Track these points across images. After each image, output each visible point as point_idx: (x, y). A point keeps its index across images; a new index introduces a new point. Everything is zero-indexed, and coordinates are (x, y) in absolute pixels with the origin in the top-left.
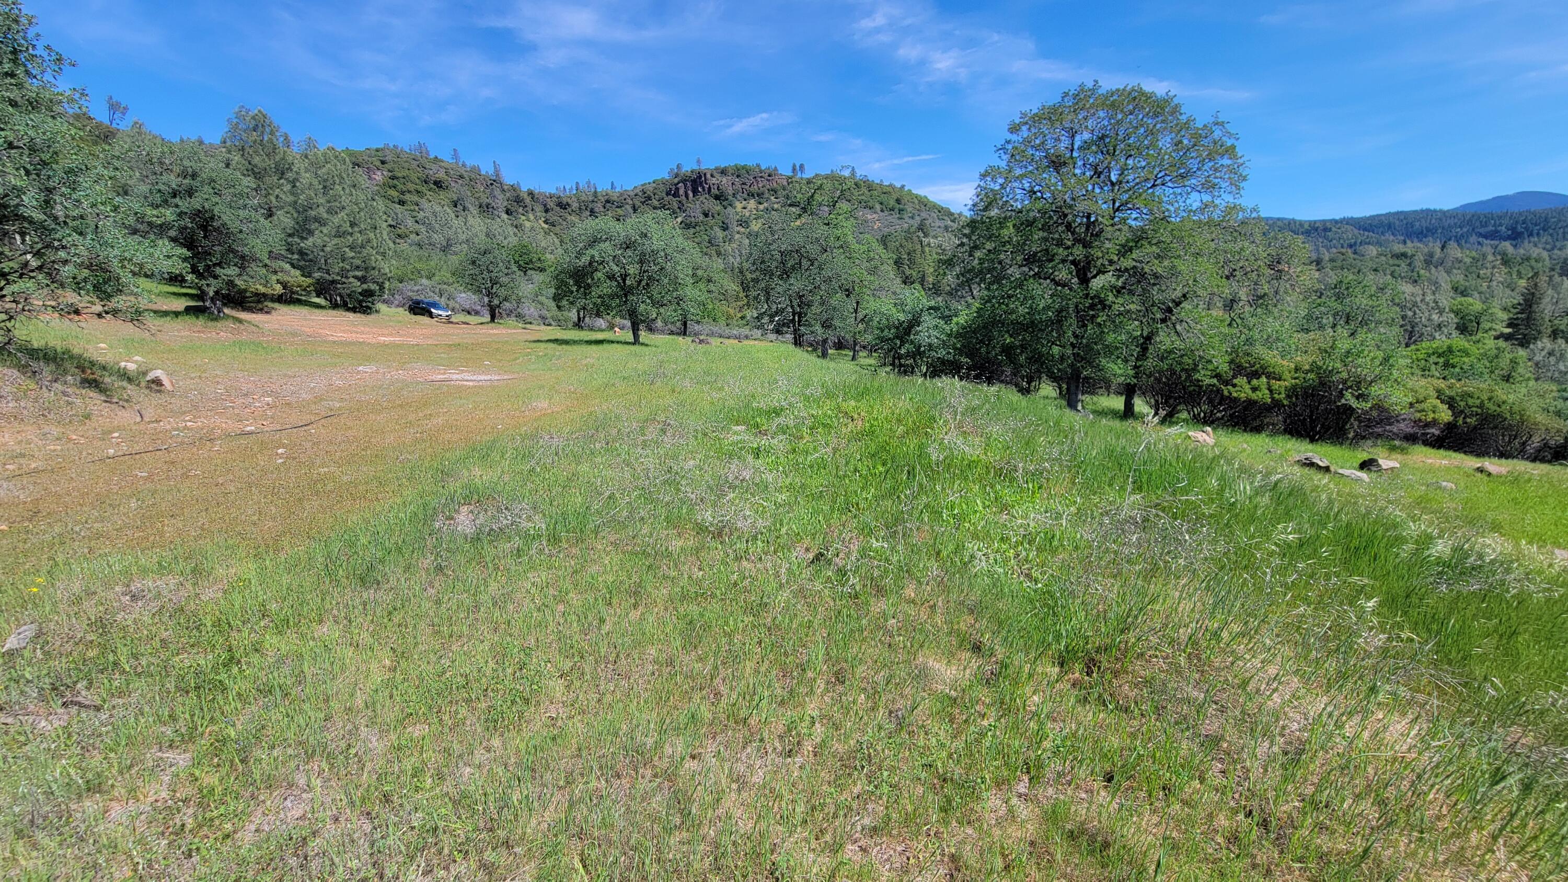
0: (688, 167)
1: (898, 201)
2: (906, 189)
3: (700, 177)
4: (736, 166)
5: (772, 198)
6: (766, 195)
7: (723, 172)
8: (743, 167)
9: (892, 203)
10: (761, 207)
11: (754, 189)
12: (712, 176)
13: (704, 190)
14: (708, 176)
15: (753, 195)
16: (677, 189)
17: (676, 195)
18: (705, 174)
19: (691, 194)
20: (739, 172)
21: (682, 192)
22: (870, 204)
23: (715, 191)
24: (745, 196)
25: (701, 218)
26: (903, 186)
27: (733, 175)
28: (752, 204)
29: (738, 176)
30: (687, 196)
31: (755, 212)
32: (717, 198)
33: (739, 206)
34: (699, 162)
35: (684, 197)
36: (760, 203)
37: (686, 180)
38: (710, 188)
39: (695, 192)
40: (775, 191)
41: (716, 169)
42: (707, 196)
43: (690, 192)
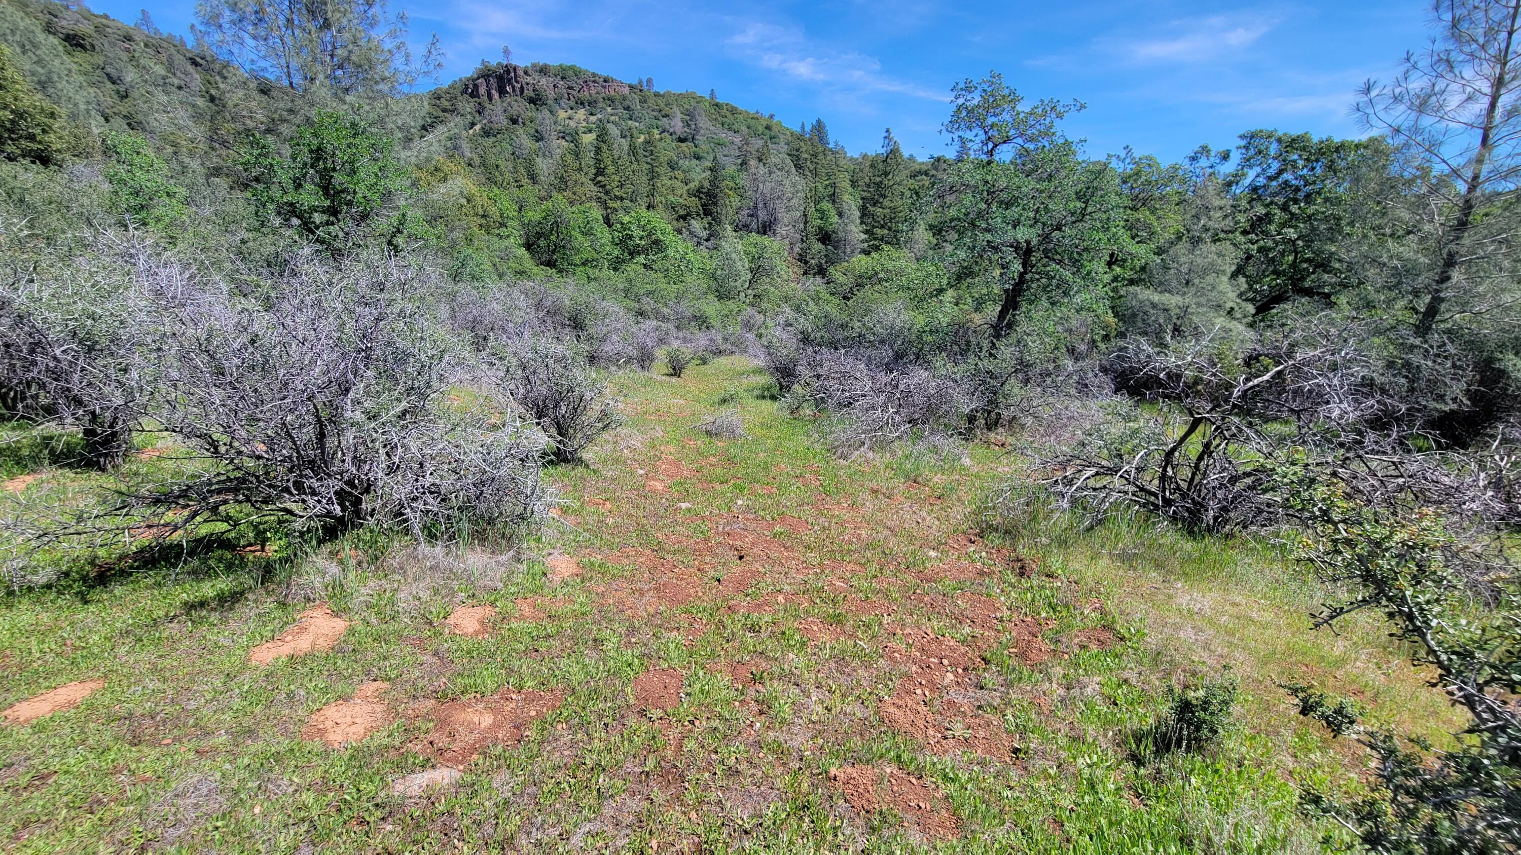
0: (495, 60)
1: (768, 128)
2: (776, 119)
3: (508, 72)
4: (561, 66)
5: (609, 109)
6: (601, 105)
7: (543, 70)
8: (570, 68)
9: (761, 129)
10: (593, 119)
11: (585, 95)
12: (526, 73)
13: (514, 90)
14: (521, 73)
15: (582, 103)
16: (476, 87)
17: (474, 94)
18: (515, 69)
19: (496, 95)
20: (564, 73)
21: (482, 90)
22: (735, 127)
23: (529, 93)
24: (572, 103)
25: (505, 122)
26: (772, 117)
27: (555, 75)
28: (581, 113)
29: (563, 78)
30: (490, 97)
31: (584, 124)
32: (532, 101)
33: (562, 114)
34: (506, 52)
35: (485, 98)
36: (592, 114)
37: (488, 76)
38: (522, 89)
39: (502, 92)
40: (611, 100)
41: (534, 66)
42: (518, 98)
43: (493, 92)
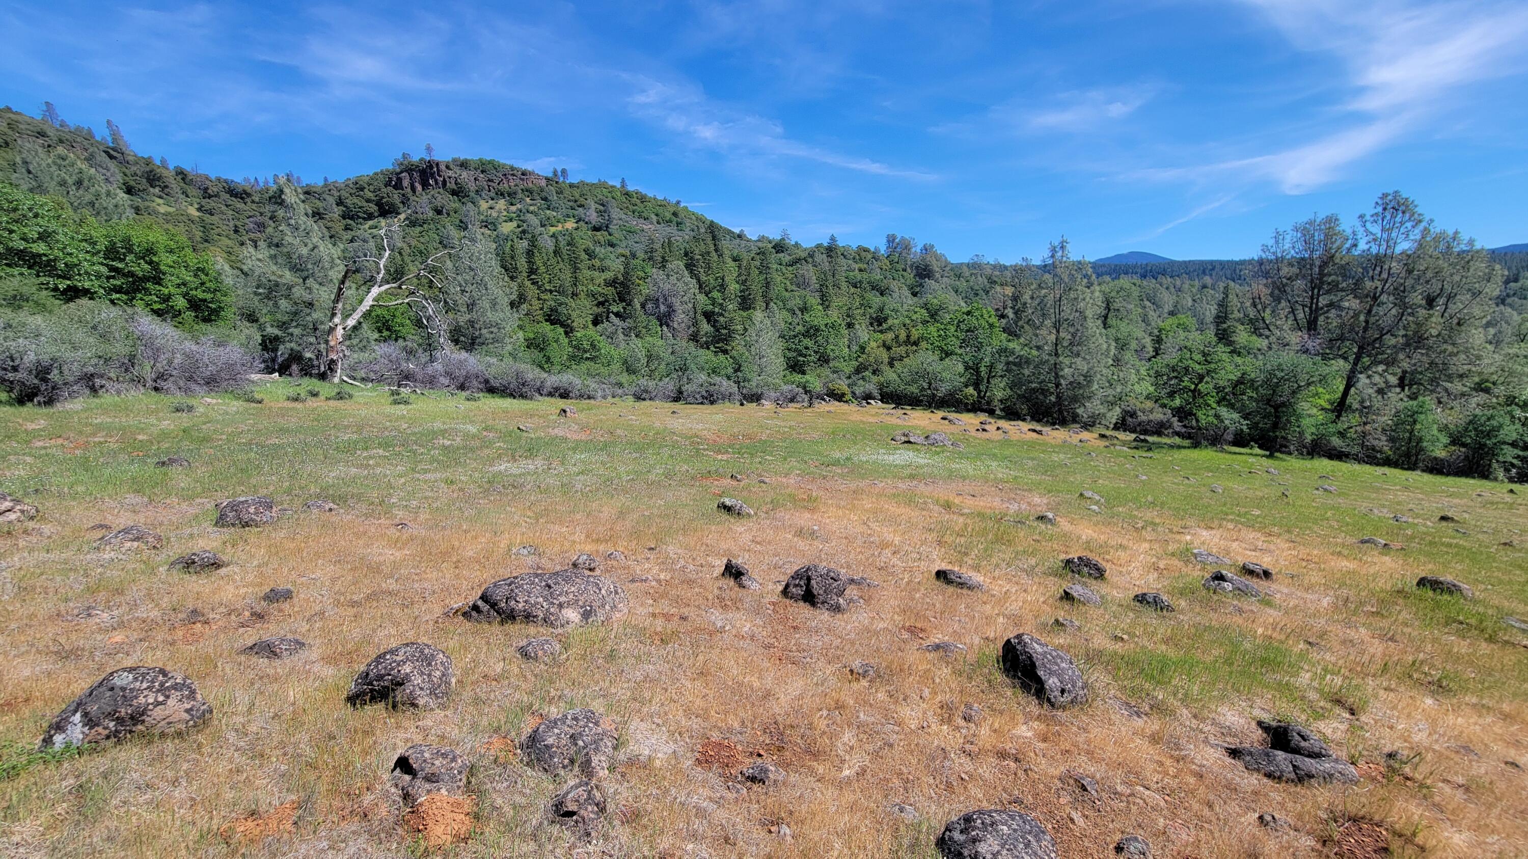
0: (417, 156)
1: (675, 214)
2: (682, 205)
3: (431, 167)
4: (480, 160)
5: (528, 200)
6: (520, 195)
7: (464, 165)
8: (490, 162)
9: (668, 216)
10: (513, 208)
11: (505, 187)
12: (448, 167)
13: (437, 183)
14: (443, 167)
15: (502, 194)
16: (399, 180)
17: (398, 186)
18: (437, 164)
19: (419, 187)
20: (484, 167)
21: (406, 183)
22: (645, 214)
23: (451, 185)
24: (492, 194)
25: (431, 214)
26: (678, 202)
27: (476, 169)
28: (502, 204)
29: (483, 172)
30: (413, 189)
31: (505, 213)
32: (454, 193)
33: (484, 205)
34: (429, 149)
35: (409, 190)
36: (512, 204)
37: (411, 170)
38: (444, 182)
39: (425, 185)
40: (530, 192)
41: (454, 160)
42: (441, 190)
43: (417, 184)
